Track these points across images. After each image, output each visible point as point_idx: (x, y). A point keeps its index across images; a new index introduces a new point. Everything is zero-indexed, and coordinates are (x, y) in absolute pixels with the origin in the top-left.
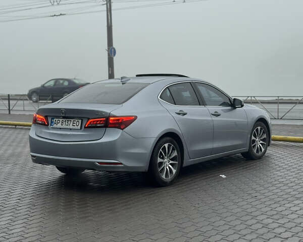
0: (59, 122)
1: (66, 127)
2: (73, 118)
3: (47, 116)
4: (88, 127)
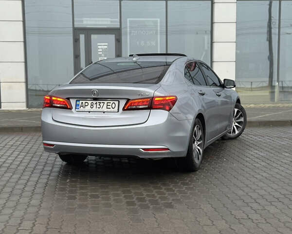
0: (87, 104)
1: (98, 110)
2: (105, 99)
3: (68, 99)
4: (128, 109)
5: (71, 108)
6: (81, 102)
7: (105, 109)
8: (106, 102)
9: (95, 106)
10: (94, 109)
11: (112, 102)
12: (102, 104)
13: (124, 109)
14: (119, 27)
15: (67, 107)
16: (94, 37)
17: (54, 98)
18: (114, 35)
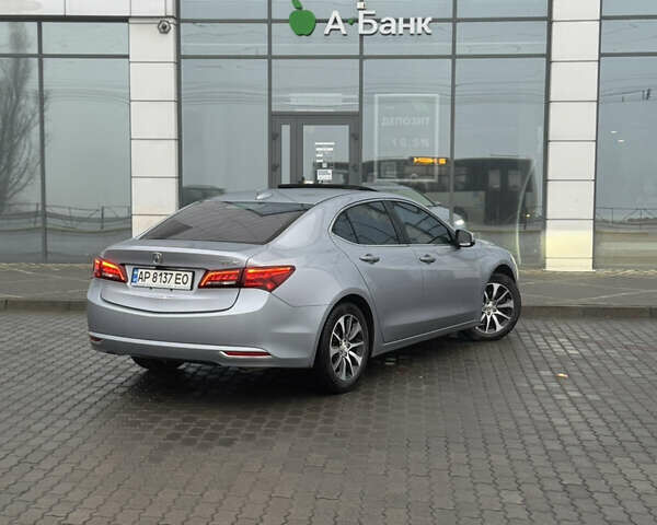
0: (147, 275)
1: (162, 285)
2: (175, 269)
3: (123, 265)
4: (205, 286)
5: (125, 282)
6: (140, 271)
7: (172, 285)
8: (175, 273)
9: (159, 277)
10: (158, 284)
11: (183, 273)
12: (168, 277)
13: (199, 287)
14: (357, 110)
15: (120, 280)
16: (308, 130)
17: (104, 263)
18: (347, 127)
